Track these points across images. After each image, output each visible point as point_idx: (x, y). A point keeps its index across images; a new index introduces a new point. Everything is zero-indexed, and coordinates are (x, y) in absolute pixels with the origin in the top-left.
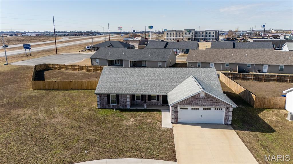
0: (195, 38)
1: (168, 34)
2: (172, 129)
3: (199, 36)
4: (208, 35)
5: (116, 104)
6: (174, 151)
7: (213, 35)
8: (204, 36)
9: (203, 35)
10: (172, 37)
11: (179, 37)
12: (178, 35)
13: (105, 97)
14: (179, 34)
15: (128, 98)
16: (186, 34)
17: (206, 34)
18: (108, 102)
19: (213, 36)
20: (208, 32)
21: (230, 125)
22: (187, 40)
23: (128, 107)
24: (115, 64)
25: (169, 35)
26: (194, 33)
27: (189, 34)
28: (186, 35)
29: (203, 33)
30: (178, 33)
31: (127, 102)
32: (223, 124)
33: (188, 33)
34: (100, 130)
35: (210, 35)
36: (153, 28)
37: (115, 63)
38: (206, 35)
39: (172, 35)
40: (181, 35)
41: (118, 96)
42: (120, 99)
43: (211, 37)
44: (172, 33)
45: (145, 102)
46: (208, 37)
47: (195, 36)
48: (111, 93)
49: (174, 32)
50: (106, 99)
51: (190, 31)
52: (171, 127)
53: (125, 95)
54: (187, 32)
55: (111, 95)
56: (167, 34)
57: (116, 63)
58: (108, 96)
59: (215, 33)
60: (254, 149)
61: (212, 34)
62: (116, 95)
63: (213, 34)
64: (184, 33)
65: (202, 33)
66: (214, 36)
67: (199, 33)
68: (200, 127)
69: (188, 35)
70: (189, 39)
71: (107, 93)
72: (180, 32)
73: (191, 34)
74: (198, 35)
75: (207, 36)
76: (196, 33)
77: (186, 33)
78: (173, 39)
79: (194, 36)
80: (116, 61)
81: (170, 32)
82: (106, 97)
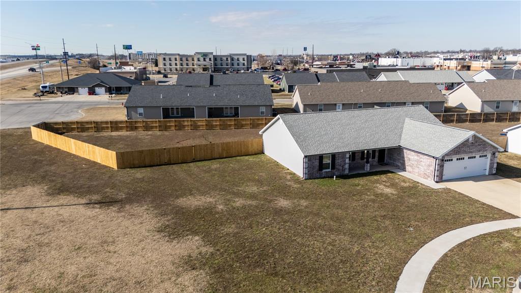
0: (214, 68)
1: (166, 59)
3: (221, 63)
4: (235, 62)
5: (330, 170)
7: (244, 62)
8: (229, 64)
9: (227, 62)
10: (174, 66)
11: (187, 65)
12: (185, 62)
13: (315, 160)
14: (187, 60)
15: (347, 158)
16: (199, 60)
17: (233, 60)
18: (319, 167)
19: (244, 65)
20: (236, 57)
21: (494, 174)
22: (201, 71)
23: (347, 172)
24: (171, 115)
25: (168, 62)
26: (212, 59)
27: (204, 60)
28: (199, 63)
29: (227, 59)
30: (184, 59)
31: (345, 164)
32: (487, 174)
33: (202, 59)
35: (238, 62)
36: (131, 49)
37: (170, 113)
38: (233, 62)
39: (173, 62)
40: (190, 62)
41: (333, 156)
42: (337, 161)
43: (241, 66)
44: (173, 58)
45: (367, 162)
46: (236, 66)
47: (215, 64)
48: (324, 153)
49: (177, 57)
50: (317, 163)
51: (205, 55)
52: (444, 187)
53: (344, 153)
54: (199, 56)
55: (324, 155)
56: (164, 59)
57: (173, 114)
58: (321, 157)
59: (246, 59)
61: (241, 60)
62: (330, 155)
63: (244, 60)
64: (196, 59)
65: (225, 59)
66: (246, 64)
67: (221, 58)
68: (472, 181)
69: (202, 62)
70: (205, 69)
71: (319, 154)
72: (187, 57)
73: (207, 60)
74: (219, 62)
75: (235, 64)
76: (215, 58)
77: (198, 58)
78: (176, 69)
79: (213, 65)
80: (172, 109)
81: (170, 57)
82: (317, 161)
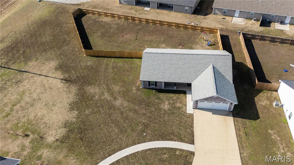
2: (193, 115)
5: (154, 86)
6: (193, 137)
18: (149, 85)
21: (232, 111)
23: (163, 88)
31: (162, 85)
32: (227, 110)
34: (149, 115)
41: (156, 82)
42: (158, 84)
45: (175, 86)
48: (151, 81)
52: (193, 113)
53: (161, 83)
60: (240, 135)
62: (154, 82)
68: (211, 113)
71: (148, 81)
